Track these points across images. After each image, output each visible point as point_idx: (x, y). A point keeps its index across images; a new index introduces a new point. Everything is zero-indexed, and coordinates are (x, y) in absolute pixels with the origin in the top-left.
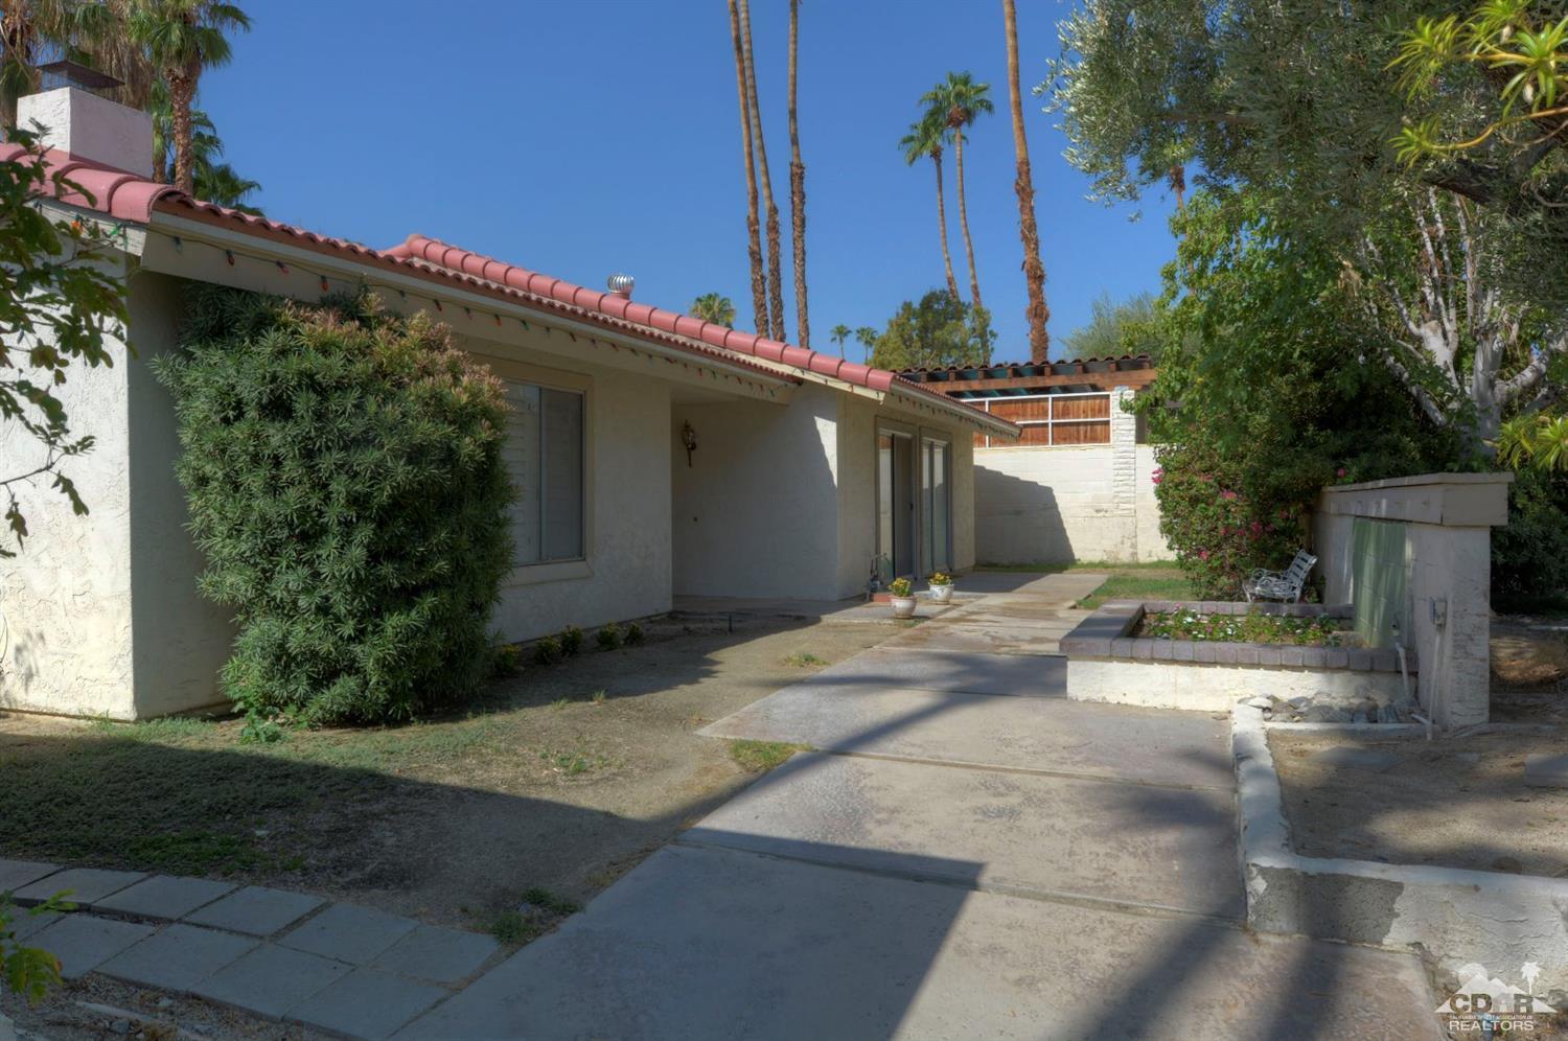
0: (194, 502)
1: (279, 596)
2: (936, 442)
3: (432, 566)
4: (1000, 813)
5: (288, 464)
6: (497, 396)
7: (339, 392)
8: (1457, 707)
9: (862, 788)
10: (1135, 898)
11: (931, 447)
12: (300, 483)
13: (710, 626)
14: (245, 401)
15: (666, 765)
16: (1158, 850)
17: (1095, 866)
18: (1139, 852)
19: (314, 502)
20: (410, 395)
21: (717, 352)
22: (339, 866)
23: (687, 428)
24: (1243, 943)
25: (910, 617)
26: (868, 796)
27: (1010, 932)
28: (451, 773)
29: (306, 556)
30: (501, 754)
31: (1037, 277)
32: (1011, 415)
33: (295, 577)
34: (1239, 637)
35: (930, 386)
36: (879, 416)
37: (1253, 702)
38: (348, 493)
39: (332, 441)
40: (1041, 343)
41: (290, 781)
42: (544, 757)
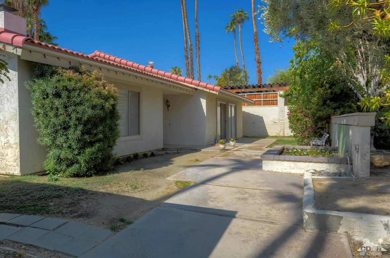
0: (36, 119)
1: (58, 144)
2: (232, 105)
3: (98, 136)
4: (243, 199)
5: (60, 110)
6: (115, 92)
7: (73, 91)
8: (361, 173)
9: (208, 193)
10: (275, 220)
11: (231, 106)
12: (63, 114)
13: (172, 152)
14: (49, 93)
15: (158, 187)
16: (282, 208)
17: (266, 212)
18: (277, 209)
19: (67, 119)
20: (92, 92)
21: (174, 81)
22: (71, 212)
23: (167, 101)
24: (302, 231)
25: (224, 150)
26: (209, 194)
27: (242, 229)
28: (102, 189)
29: (65, 133)
30: (116, 184)
31: (259, 62)
32: (252, 98)
33: (62, 139)
34: (308, 154)
35: (231, 91)
36: (217, 98)
37: (310, 171)
38: (76, 117)
39: (72, 104)
40: (260, 80)
41: (60, 191)
42: (126, 185)
